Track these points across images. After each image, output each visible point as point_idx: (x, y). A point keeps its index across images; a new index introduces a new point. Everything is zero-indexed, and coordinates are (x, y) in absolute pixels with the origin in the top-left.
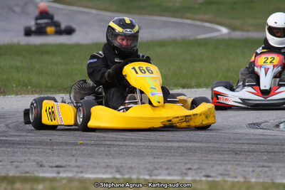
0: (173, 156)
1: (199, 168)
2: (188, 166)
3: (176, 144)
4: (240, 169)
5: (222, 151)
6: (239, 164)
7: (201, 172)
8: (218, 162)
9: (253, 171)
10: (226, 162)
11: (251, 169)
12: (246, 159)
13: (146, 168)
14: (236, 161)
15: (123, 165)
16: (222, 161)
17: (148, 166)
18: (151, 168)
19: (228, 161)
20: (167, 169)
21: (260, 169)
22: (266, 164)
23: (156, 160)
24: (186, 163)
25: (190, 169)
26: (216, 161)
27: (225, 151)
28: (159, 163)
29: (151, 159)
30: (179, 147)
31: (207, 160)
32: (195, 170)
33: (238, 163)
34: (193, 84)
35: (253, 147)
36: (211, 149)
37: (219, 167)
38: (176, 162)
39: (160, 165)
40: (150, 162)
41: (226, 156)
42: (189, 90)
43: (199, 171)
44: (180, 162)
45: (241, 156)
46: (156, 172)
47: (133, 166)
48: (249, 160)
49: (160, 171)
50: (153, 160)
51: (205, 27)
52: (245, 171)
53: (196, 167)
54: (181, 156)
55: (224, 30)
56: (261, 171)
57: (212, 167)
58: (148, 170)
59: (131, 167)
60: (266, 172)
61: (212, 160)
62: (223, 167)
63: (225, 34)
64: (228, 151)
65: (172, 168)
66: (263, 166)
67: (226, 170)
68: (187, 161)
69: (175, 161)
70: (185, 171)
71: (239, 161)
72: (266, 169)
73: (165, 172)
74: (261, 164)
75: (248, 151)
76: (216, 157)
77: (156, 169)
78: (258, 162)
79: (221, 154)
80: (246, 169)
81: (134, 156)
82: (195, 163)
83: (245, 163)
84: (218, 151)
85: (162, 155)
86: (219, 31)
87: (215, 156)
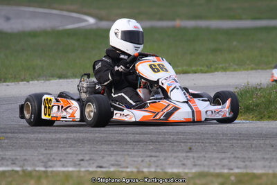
0: (64, 147)
1: (90, 159)
2: (80, 157)
3: (64, 136)
4: (129, 159)
5: (109, 141)
6: (128, 155)
7: (93, 163)
8: (108, 153)
9: (142, 161)
10: (115, 153)
11: (140, 159)
12: (133, 149)
13: (39, 160)
14: (124, 151)
15: (18, 157)
16: (111, 151)
17: (41, 157)
18: (45, 160)
19: (117, 151)
20: (60, 160)
21: (149, 159)
22: (153, 154)
23: (48, 152)
24: (77, 155)
25: (82, 160)
26: (105, 151)
27: (112, 141)
28: (51, 155)
29: (42, 151)
30: (67, 139)
31: (97, 151)
32: (87, 161)
33: (126, 153)
34: (69, 74)
35: (137, 137)
36: (98, 139)
37: (109, 158)
38: (68, 154)
39: (53, 157)
40: (43, 154)
41: (114, 146)
42: (65, 80)
43: (91, 162)
44: (71, 154)
45: (128, 146)
46: (50, 164)
47: (27, 157)
48: (136, 150)
49: (54, 163)
50: (45, 152)
51: (73, 17)
52: (135, 161)
53: (87, 157)
54: (71, 147)
55: (91, 21)
56: (150, 161)
57: (103, 157)
58: (43, 162)
59: (25, 160)
60: (154, 161)
61: (101, 151)
62: (113, 158)
63: (92, 24)
64: (116, 141)
65: (65, 160)
66: (151, 156)
67: (117, 161)
68: (78, 152)
69: (66, 152)
70: (78, 163)
71: (128, 151)
72: (154, 159)
73: (59, 163)
74: (149, 154)
75: (134, 141)
76: (105, 147)
77: (49, 160)
78: (145, 152)
79: (108, 144)
80: (136, 159)
81: (26, 148)
82: (86, 154)
83: (133, 153)
84: (106, 141)
85: (52, 146)
86: (86, 21)
87: (103, 146)
